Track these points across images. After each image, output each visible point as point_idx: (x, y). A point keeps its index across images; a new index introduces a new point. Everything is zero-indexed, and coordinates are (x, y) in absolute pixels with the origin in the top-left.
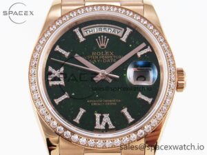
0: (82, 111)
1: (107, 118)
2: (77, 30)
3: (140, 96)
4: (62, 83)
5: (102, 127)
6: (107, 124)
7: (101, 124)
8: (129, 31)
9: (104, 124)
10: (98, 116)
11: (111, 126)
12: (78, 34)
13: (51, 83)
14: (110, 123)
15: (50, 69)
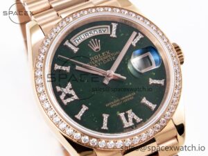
0: (106, 117)
1: (131, 114)
2: (67, 43)
3: (152, 81)
4: (76, 97)
5: (131, 124)
6: (133, 119)
7: (128, 121)
8: (114, 26)
9: (130, 120)
10: (122, 115)
11: (139, 120)
12: (70, 45)
13: (65, 102)
14: (136, 117)
15: (58, 89)
